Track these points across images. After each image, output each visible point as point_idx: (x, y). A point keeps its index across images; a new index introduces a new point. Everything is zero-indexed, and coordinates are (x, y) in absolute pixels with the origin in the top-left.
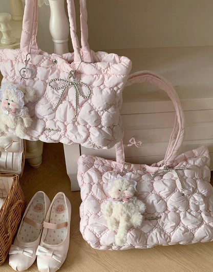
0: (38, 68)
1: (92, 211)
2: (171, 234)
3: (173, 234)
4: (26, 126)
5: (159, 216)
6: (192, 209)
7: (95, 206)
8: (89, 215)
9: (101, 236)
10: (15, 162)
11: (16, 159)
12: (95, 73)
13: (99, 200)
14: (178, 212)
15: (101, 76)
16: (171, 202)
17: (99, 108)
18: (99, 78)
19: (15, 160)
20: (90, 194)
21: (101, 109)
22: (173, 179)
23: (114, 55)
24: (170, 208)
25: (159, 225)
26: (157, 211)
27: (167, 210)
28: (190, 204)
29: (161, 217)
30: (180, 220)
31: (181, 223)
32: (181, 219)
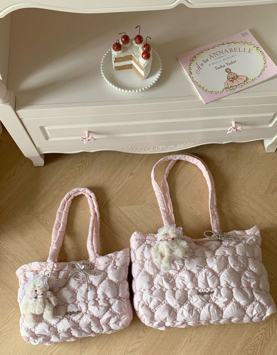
1: (145, 286)
2: (224, 309)
3: (225, 309)
4: (54, 304)
5: (212, 291)
6: (244, 286)
7: (148, 281)
8: (142, 290)
9: (156, 310)
13: (152, 275)
14: (230, 287)
16: (224, 277)
20: (143, 271)
22: (225, 255)
24: (223, 284)
25: (211, 300)
26: (210, 286)
27: (219, 285)
28: (242, 280)
30: (233, 296)
31: (233, 299)
32: (234, 294)
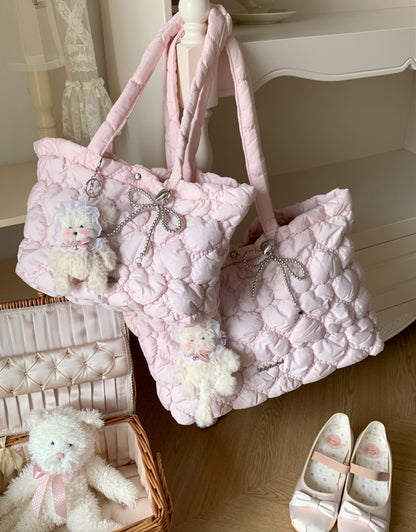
0: (108, 180)
10: (121, 394)
11: (121, 388)
12: (198, 197)
15: (207, 202)
17: (195, 247)
18: (203, 204)
19: (121, 391)
21: (198, 249)
23: (230, 179)
29: (283, 361)
